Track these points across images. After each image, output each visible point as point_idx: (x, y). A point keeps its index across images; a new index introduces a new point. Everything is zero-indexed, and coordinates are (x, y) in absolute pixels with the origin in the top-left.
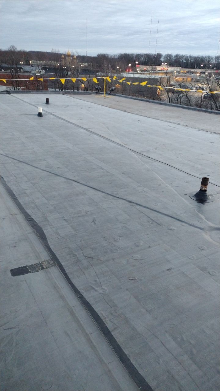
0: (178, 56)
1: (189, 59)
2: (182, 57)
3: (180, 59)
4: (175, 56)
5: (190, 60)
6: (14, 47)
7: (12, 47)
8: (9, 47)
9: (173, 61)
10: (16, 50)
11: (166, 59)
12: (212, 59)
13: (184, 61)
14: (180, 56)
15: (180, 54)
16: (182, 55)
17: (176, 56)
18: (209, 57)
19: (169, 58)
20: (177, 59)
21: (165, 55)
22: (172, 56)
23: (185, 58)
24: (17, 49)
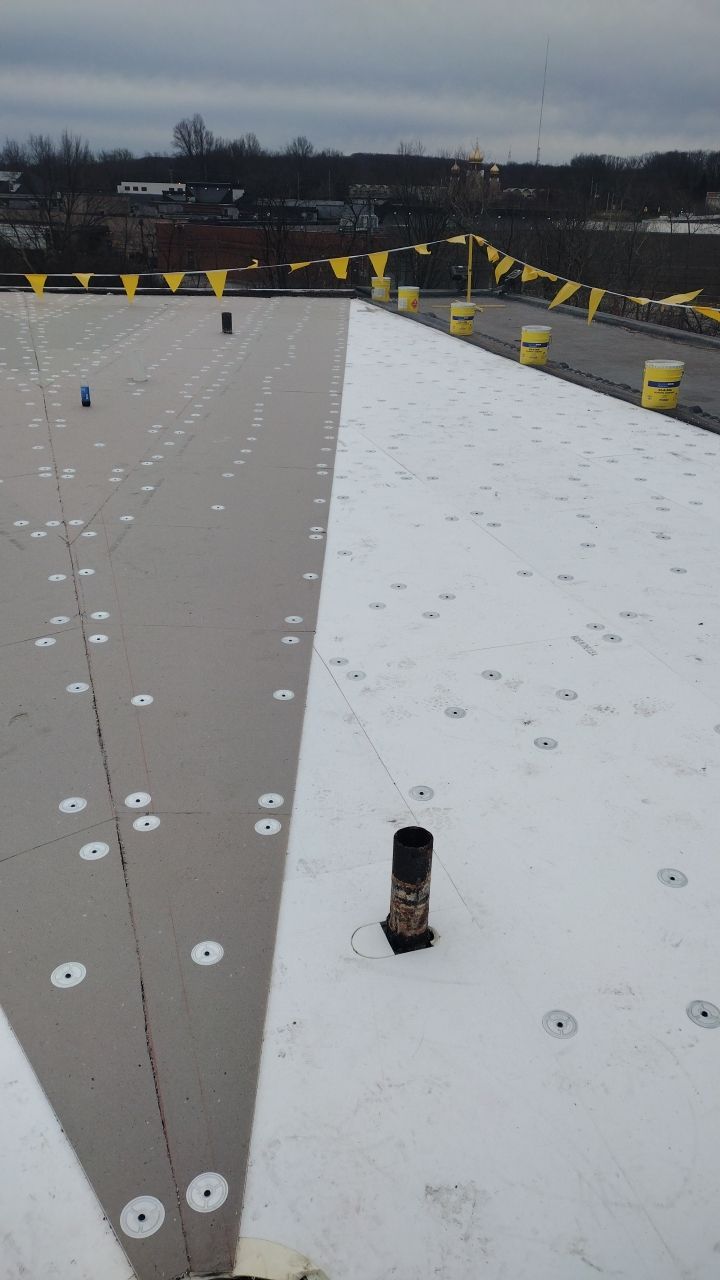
6: (305, 141)
7: (300, 144)
8: (291, 143)
10: (311, 152)
24: (314, 151)
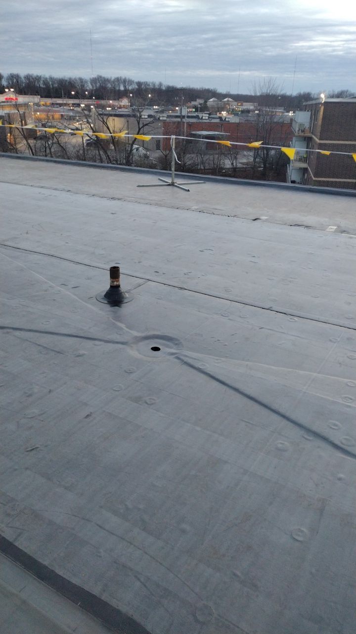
0: (31, 78)
1: (50, 83)
2: (38, 78)
3: (35, 83)
4: (25, 77)
5: (53, 85)
9: (24, 85)
11: (11, 83)
12: (86, 82)
13: (42, 86)
14: (33, 77)
15: (33, 74)
16: (37, 76)
17: (28, 77)
18: (81, 80)
19: (15, 80)
20: (29, 82)
21: (7, 75)
22: (21, 78)
23: (43, 81)
